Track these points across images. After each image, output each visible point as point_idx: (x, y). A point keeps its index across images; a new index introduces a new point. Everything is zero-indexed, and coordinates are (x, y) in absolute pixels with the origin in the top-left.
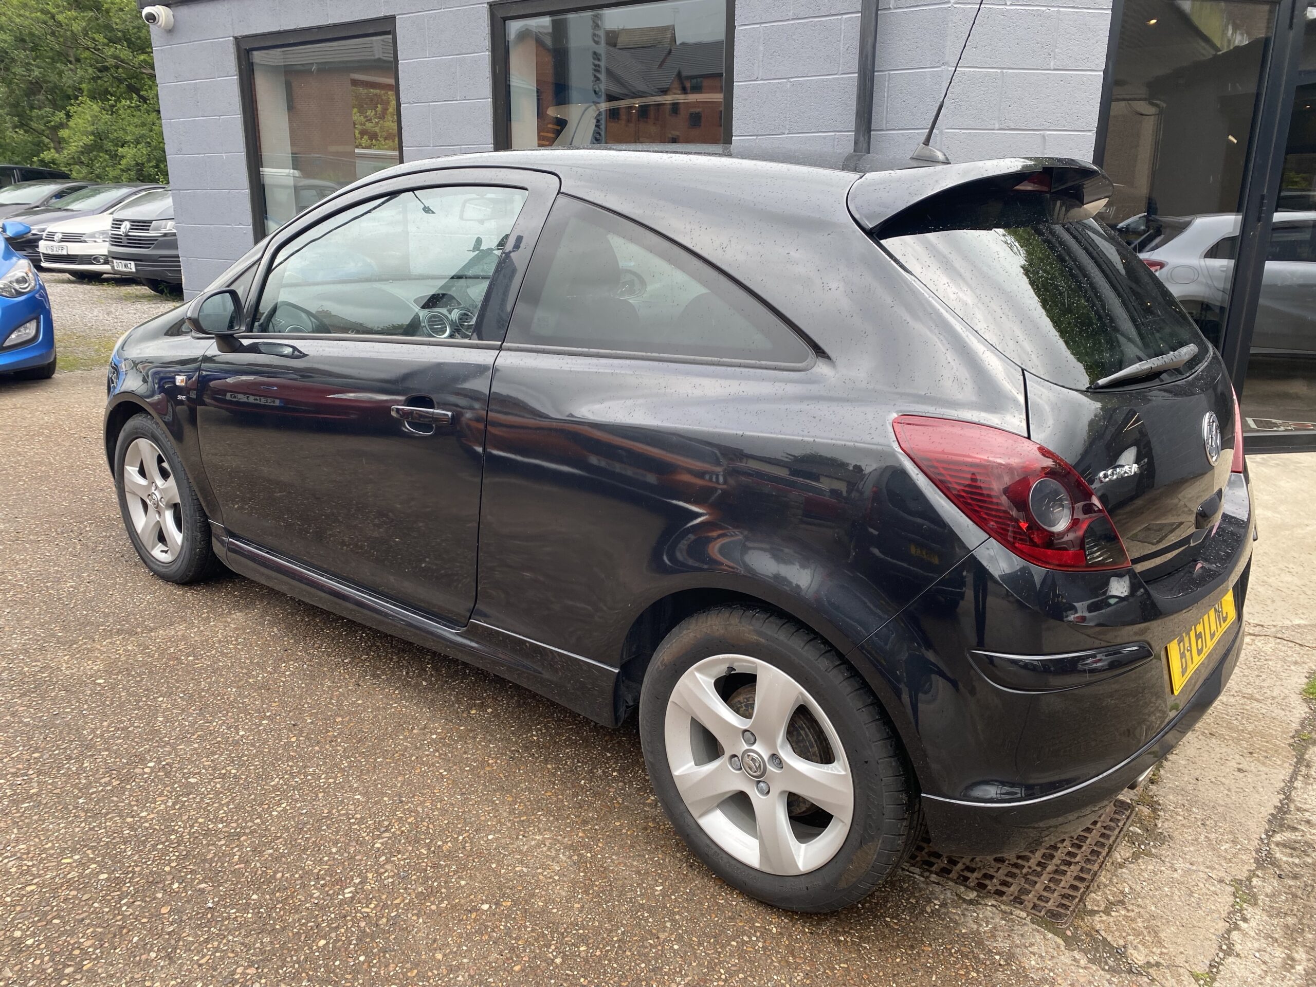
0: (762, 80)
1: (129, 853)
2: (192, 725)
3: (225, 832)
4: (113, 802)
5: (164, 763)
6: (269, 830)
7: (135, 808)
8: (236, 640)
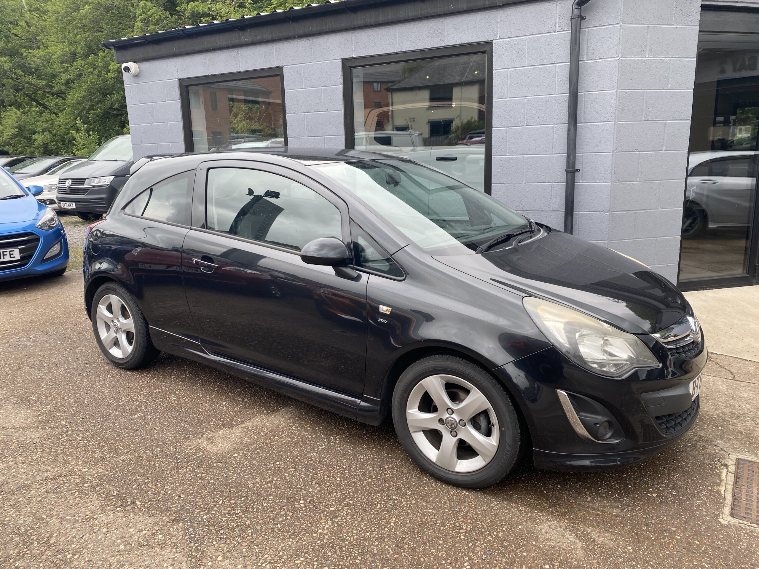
1: (330, 554)
2: (307, 476)
3: (374, 537)
4: (297, 525)
5: (308, 500)
6: (397, 534)
7: (313, 528)
8: (294, 425)
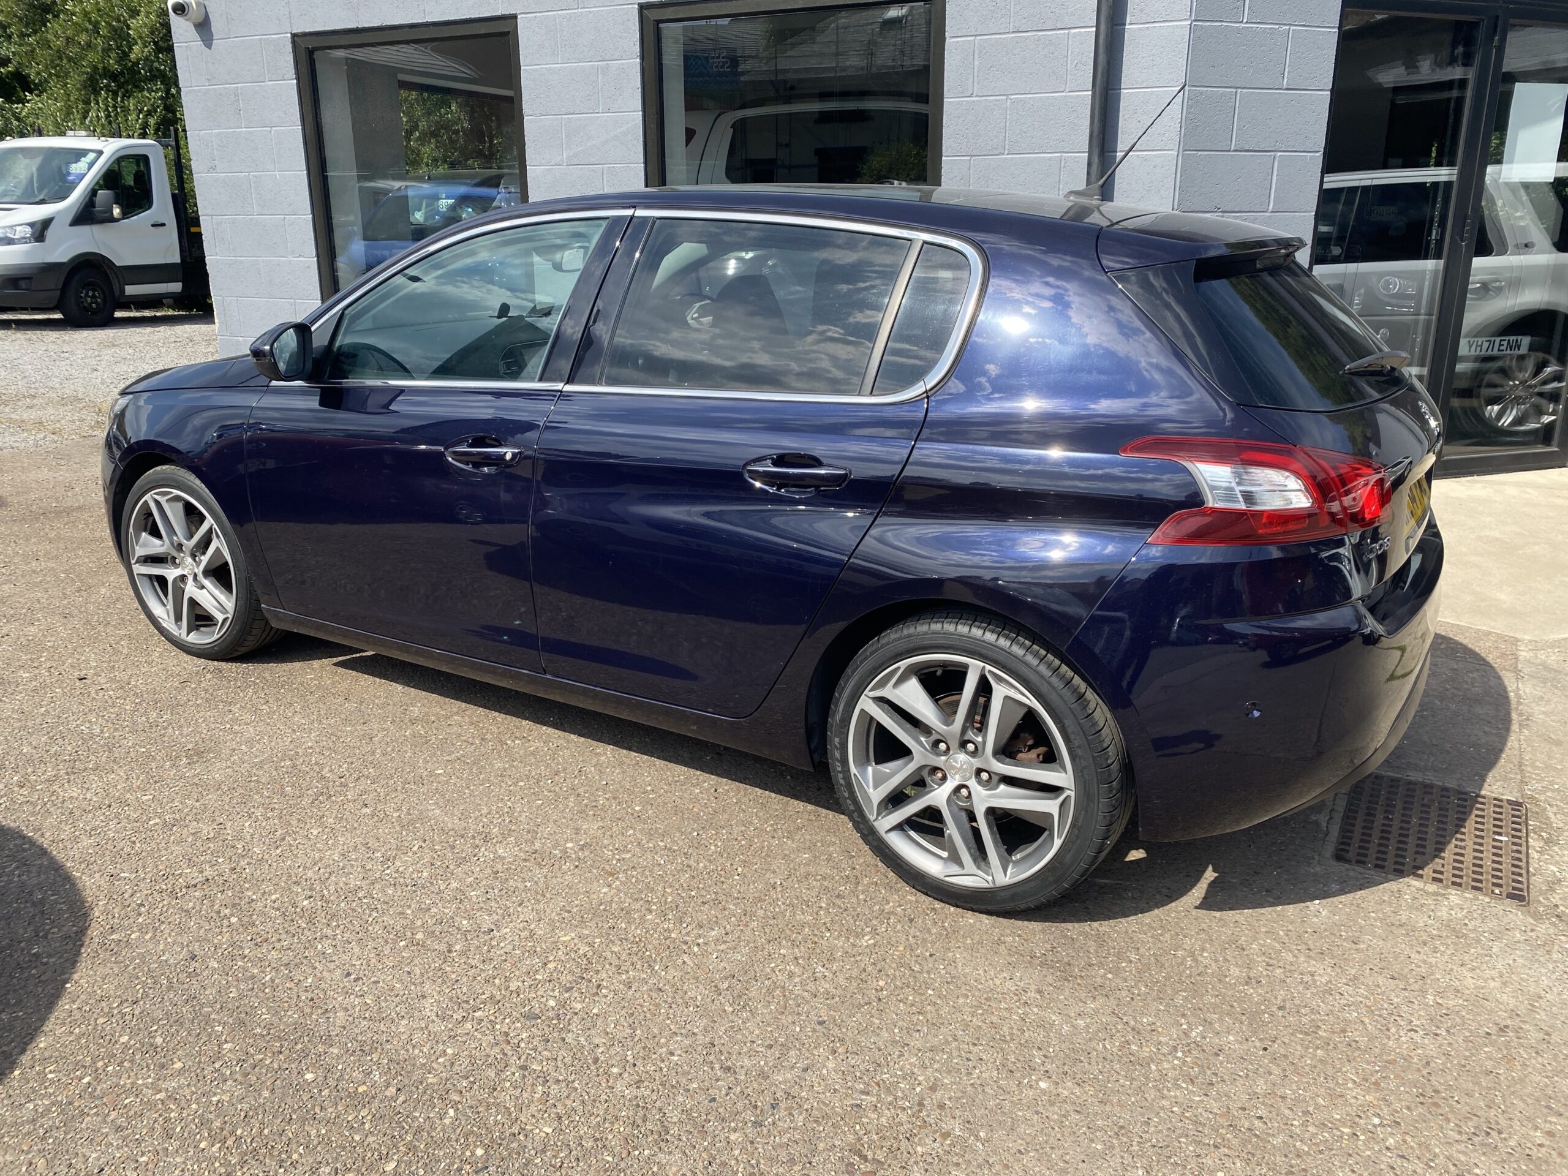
0: (977, 96)
